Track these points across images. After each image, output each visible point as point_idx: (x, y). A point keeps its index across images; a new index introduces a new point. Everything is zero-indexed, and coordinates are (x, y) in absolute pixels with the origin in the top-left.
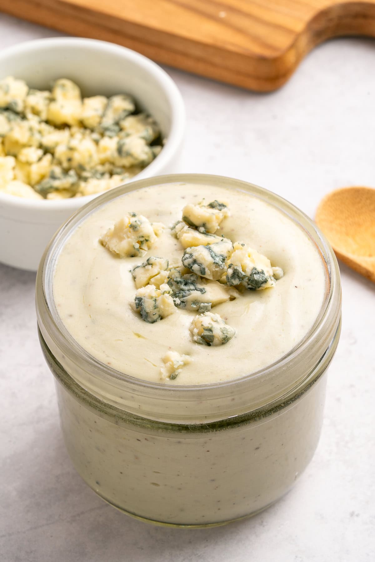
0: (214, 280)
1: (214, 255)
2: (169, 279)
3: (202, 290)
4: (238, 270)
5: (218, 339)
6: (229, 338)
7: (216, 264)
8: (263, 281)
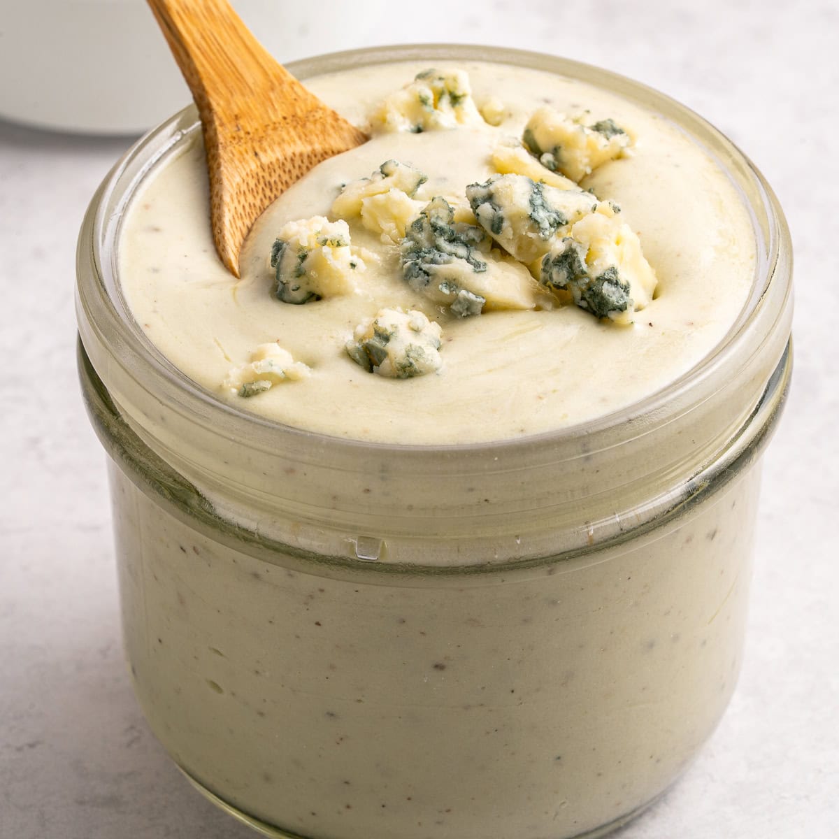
0: (517, 258)
1: (538, 202)
2: (423, 215)
3: (480, 266)
4: (577, 254)
5: (391, 363)
6: (415, 371)
7: (535, 224)
8: (617, 306)
